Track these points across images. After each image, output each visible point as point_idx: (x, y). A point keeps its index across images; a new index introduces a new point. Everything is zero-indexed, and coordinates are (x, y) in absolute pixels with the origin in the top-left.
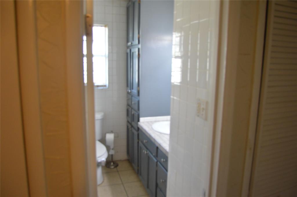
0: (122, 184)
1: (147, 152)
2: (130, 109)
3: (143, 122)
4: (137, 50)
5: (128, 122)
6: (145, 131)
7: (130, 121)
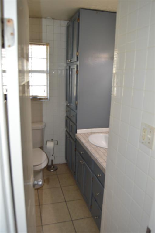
0: (61, 187)
1: (84, 163)
2: (68, 121)
3: (80, 134)
4: (75, 67)
5: (67, 131)
6: (82, 142)
7: (68, 131)
